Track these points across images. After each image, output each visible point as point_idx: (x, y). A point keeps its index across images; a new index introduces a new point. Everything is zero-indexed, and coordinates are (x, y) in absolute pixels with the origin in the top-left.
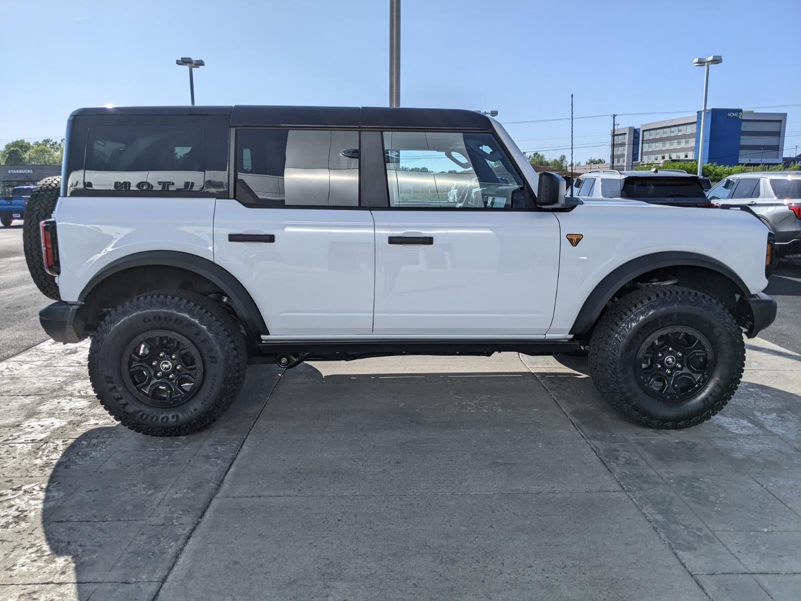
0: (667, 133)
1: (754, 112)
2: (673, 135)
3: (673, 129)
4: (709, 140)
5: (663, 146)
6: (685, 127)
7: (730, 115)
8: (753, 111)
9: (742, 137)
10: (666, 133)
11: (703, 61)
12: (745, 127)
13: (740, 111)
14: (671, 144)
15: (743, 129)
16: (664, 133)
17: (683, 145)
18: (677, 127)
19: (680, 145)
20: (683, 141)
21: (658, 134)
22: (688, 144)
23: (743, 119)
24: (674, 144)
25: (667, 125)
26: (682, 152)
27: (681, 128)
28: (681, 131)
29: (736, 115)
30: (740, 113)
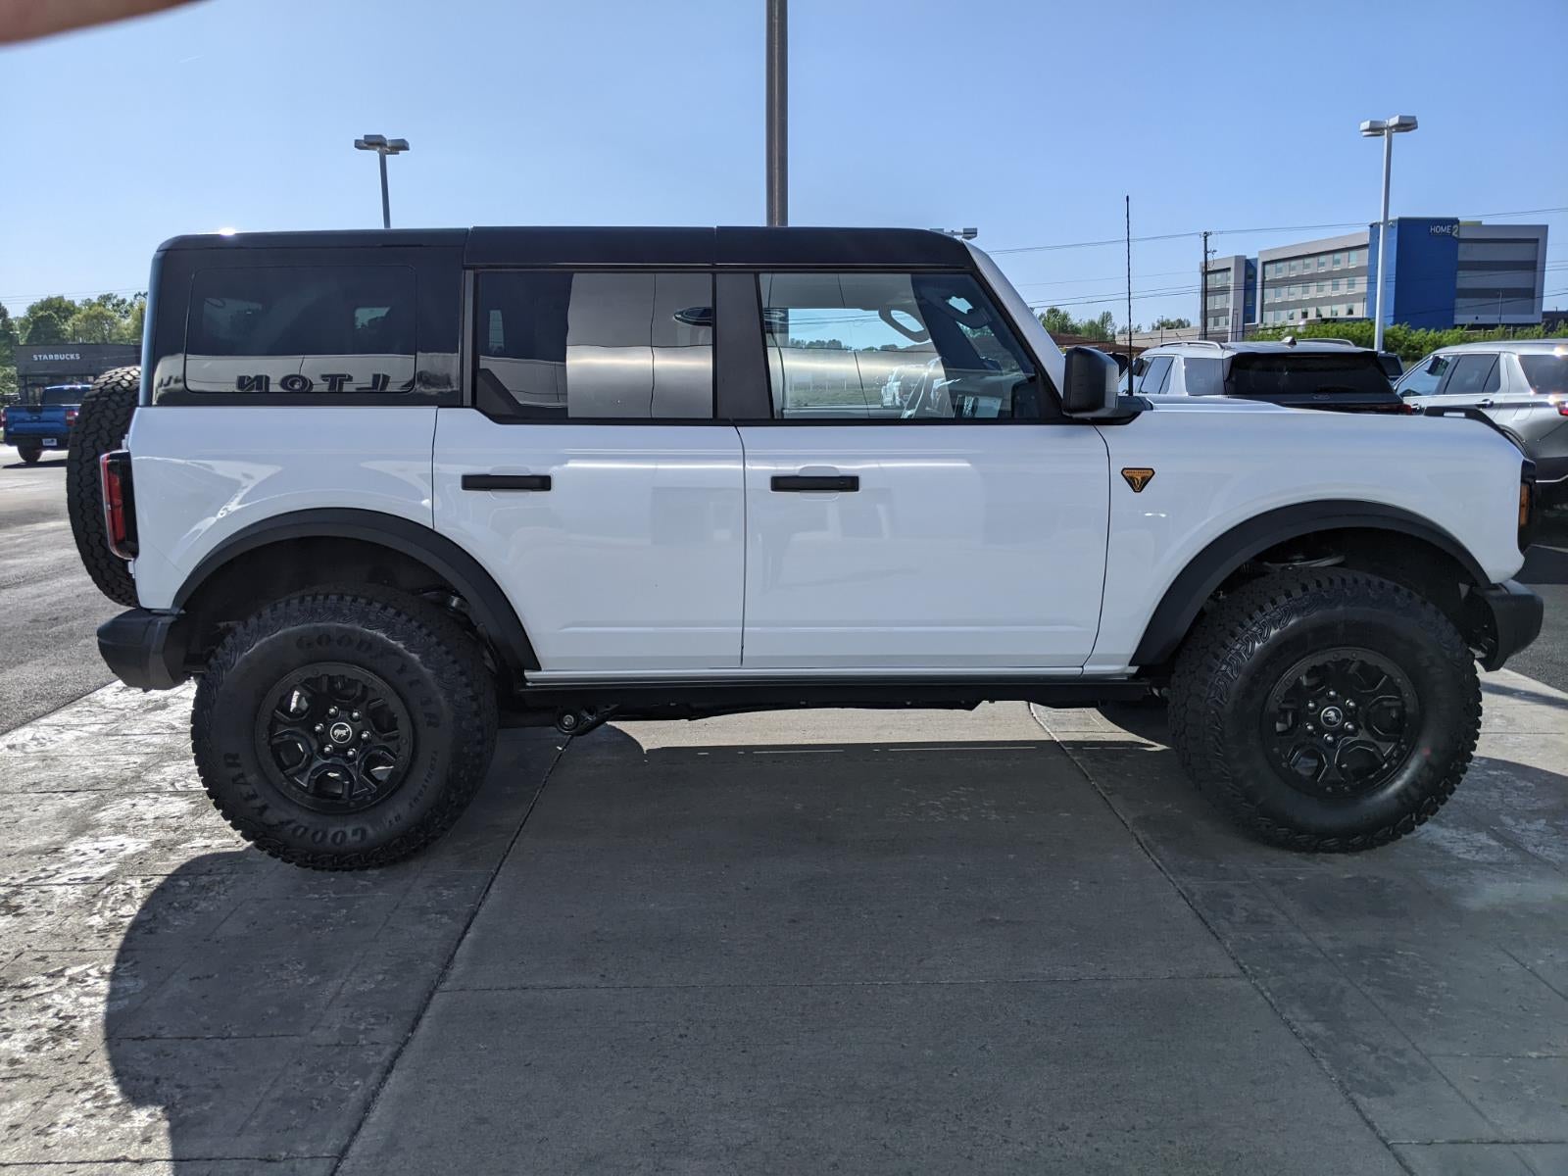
0: (1312, 267)
1: (1483, 223)
2: (1321, 270)
3: (1323, 259)
4: (1395, 280)
5: (1303, 293)
6: (1346, 254)
7: (1435, 230)
8: (1479, 222)
9: (1460, 273)
10: (1309, 268)
11: (1379, 126)
12: (1465, 254)
13: (1455, 221)
14: (1320, 289)
15: (1461, 257)
16: (1305, 267)
17: (1343, 290)
18: (1330, 256)
19: (1338, 289)
20: (1344, 281)
21: (1294, 269)
22: (1353, 287)
23: (1461, 237)
24: (1326, 288)
25: (1311, 252)
26: (1342, 303)
27: (1337, 256)
28: (1337, 262)
29: (1447, 230)
30: (1455, 226)
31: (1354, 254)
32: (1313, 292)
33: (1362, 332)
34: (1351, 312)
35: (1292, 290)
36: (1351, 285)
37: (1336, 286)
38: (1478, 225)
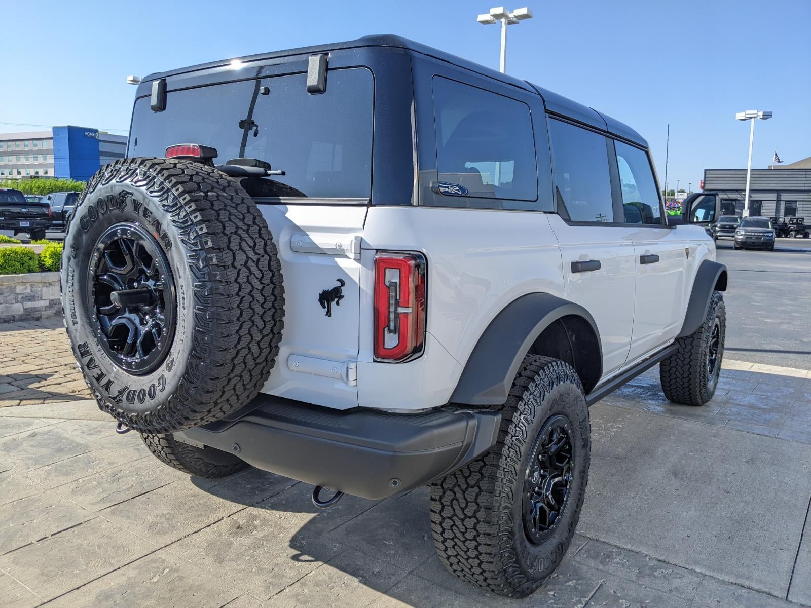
0: (21, 147)
1: (109, 133)
2: (27, 149)
3: (27, 143)
4: (69, 158)
5: (17, 160)
6: (40, 142)
7: (87, 133)
8: (107, 133)
9: (101, 158)
10: (19, 147)
11: (137, 79)
12: (103, 147)
13: (96, 131)
14: (27, 159)
15: (101, 149)
16: (17, 146)
17: (40, 161)
18: (31, 142)
19: (37, 160)
20: (41, 156)
21: (10, 147)
22: (46, 160)
23: (100, 139)
24: (30, 159)
25: (19, 138)
26: (41, 168)
27: (35, 142)
28: (36, 145)
29: (92, 134)
30: (96, 133)
31: (45, 142)
32: (22, 160)
33: (63, 184)
34: (46, 173)
35: (10, 158)
36: (45, 158)
37: (36, 158)
38: (106, 134)
